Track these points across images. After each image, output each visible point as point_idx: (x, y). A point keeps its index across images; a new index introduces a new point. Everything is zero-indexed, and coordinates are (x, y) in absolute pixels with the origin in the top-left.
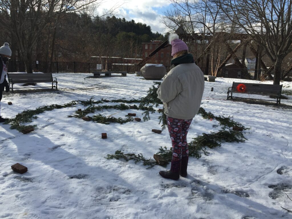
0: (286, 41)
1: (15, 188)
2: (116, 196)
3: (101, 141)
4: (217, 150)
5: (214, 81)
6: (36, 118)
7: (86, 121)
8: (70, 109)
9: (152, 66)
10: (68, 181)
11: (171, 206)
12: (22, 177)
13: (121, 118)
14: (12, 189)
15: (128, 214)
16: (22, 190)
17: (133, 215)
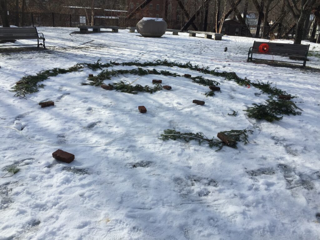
1: (72, 184)
2: (203, 189)
3: (140, 115)
4: (278, 124)
5: (220, 39)
6: (42, 86)
7: (108, 90)
8: (77, 74)
10: (134, 171)
11: (275, 199)
12: (72, 168)
13: (148, 86)
14: (70, 185)
15: (233, 213)
16: (83, 186)
17: (241, 214)
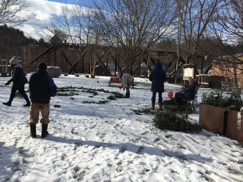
0: (133, 56)
5: (94, 78)
9: (52, 68)
